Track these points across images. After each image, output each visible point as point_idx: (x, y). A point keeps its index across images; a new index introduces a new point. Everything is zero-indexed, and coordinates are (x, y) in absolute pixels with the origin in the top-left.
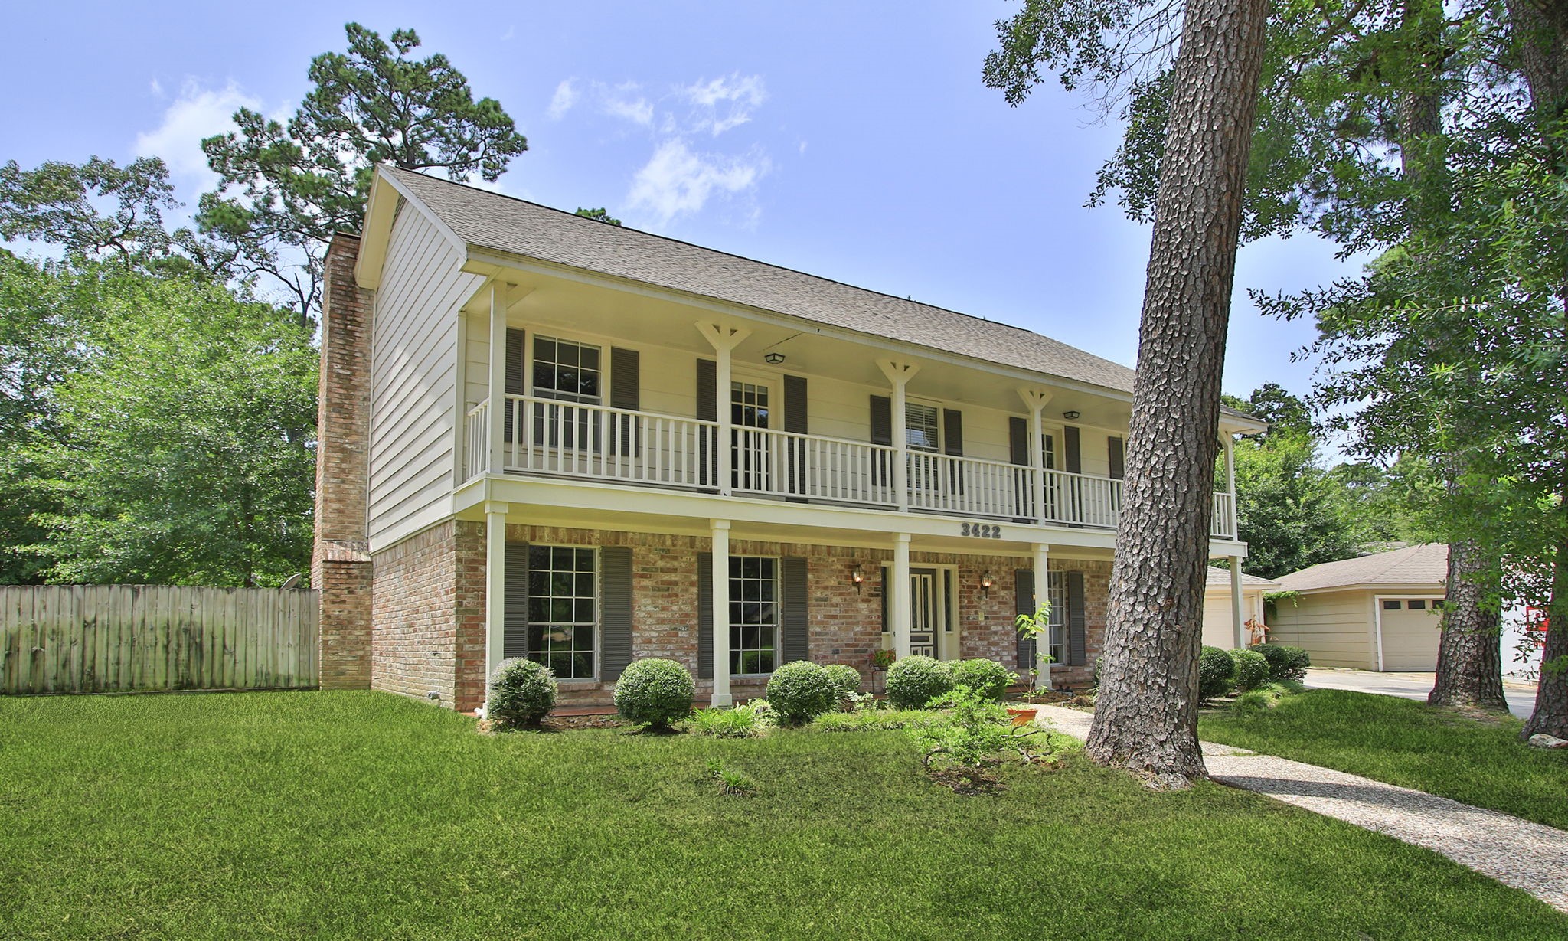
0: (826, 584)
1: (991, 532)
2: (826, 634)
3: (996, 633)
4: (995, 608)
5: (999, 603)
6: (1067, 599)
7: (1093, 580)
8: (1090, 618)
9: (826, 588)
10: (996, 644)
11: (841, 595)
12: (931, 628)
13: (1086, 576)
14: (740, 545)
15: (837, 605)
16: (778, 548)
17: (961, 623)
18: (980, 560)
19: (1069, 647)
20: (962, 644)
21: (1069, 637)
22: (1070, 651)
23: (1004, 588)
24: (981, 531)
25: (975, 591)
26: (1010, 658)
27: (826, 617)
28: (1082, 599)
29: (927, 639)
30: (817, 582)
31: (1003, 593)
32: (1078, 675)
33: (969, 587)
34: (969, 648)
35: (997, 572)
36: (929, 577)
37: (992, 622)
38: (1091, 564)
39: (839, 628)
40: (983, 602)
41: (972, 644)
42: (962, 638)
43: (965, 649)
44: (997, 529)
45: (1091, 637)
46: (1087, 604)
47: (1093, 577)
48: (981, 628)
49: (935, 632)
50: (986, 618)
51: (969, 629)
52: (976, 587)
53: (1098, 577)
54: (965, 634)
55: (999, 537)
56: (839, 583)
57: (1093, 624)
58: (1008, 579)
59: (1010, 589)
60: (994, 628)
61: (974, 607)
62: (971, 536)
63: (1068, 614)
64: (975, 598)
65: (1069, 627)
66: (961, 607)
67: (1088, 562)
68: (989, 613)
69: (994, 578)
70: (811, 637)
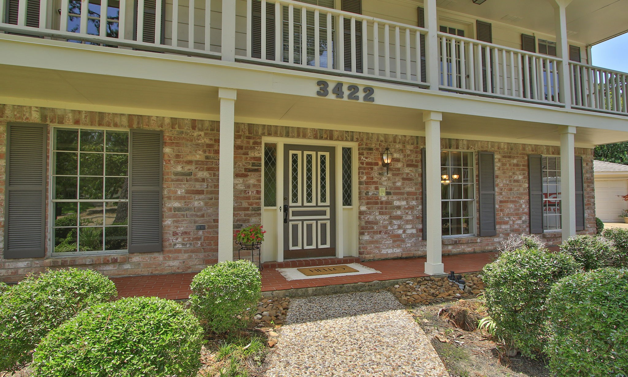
0: (189, 158)
1: (361, 94)
2: (188, 209)
3: (399, 207)
4: (399, 184)
5: (404, 179)
6: (478, 176)
7: (504, 160)
8: (501, 194)
9: (190, 162)
10: (399, 218)
11: (208, 169)
12: (328, 203)
13: (497, 156)
14: (70, 115)
15: (203, 180)
16: (125, 121)
17: (360, 198)
18: (382, 138)
19: (479, 219)
20: (360, 218)
21: (479, 211)
22: (479, 223)
23: (408, 166)
24: (346, 93)
25: (376, 168)
26: (414, 231)
27: (188, 192)
28: (493, 177)
29: (324, 213)
30: (178, 156)
31: (407, 170)
32: (488, 245)
33: (368, 164)
34: (367, 222)
35: (402, 151)
36: (327, 154)
37: (395, 197)
38: (502, 146)
39: (206, 204)
40: (384, 179)
41: (371, 218)
42: (361, 213)
43: (363, 224)
44: (369, 91)
45: (501, 210)
46: (498, 181)
47: (504, 157)
48: (382, 203)
49: (333, 206)
50: (388, 193)
51: (368, 204)
52: (377, 164)
53: (510, 157)
54: (363, 208)
55: (372, 100)
56: (207, 158)
57: (504, 199)
58: (413, 157)
59: (416, 166)
60: (396, 203)
61: (375, 183)
62: (331, 96)
63: (479, 189)
64: (375, 174)
65: (479, 202)
66: (360, 183)
67: (499, 143)
68: (391, 189)
69: (396, 155)
70: (167, 213)
